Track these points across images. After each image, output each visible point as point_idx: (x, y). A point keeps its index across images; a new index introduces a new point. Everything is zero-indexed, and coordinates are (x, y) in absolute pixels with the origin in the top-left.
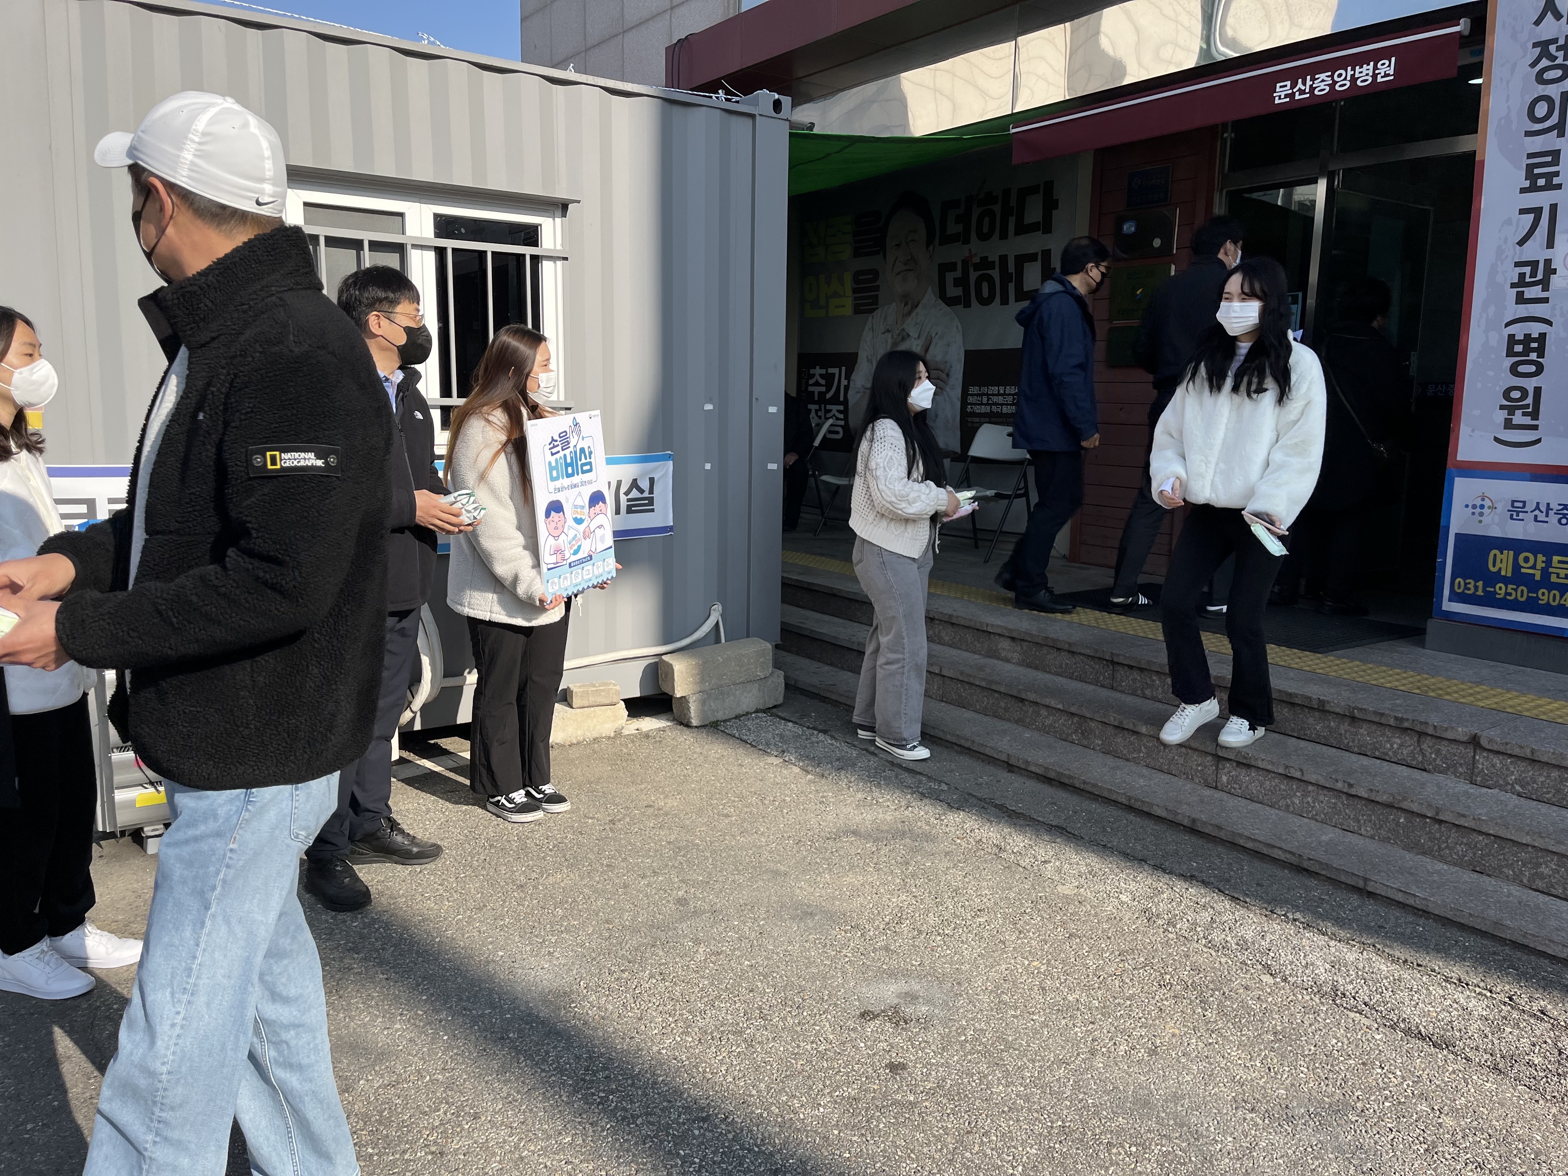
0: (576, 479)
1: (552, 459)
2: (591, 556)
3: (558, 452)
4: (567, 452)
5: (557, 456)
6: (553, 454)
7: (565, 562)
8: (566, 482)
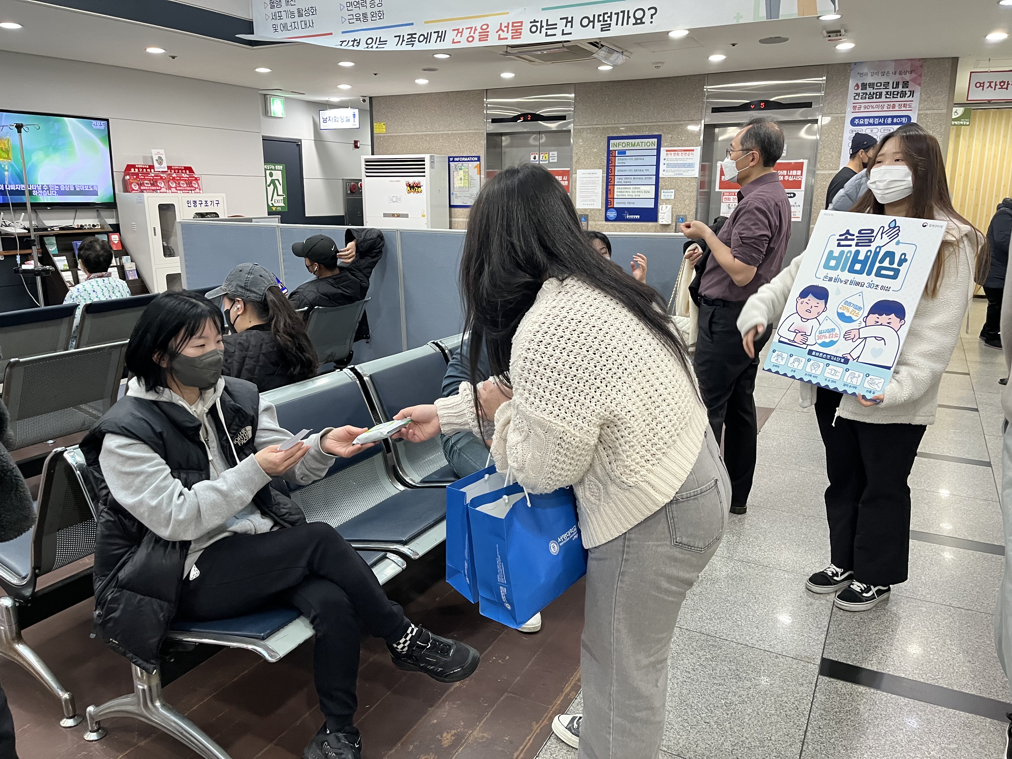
0: (863, 278)
1: (837, 251)
2: (846, 361)
3: (850, 246)
4: (863, 251)
5: (846, 249)
6: (839, 245)
7: (804, 346)
8: (846, 275)
